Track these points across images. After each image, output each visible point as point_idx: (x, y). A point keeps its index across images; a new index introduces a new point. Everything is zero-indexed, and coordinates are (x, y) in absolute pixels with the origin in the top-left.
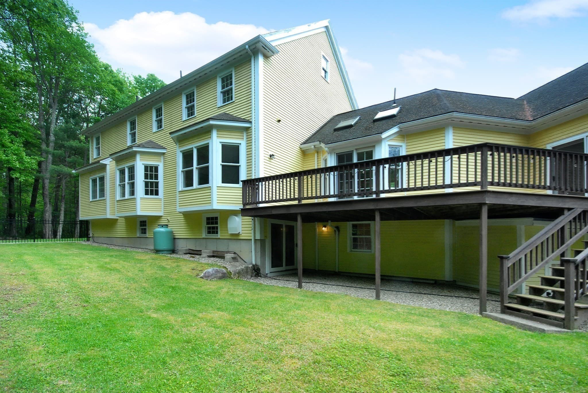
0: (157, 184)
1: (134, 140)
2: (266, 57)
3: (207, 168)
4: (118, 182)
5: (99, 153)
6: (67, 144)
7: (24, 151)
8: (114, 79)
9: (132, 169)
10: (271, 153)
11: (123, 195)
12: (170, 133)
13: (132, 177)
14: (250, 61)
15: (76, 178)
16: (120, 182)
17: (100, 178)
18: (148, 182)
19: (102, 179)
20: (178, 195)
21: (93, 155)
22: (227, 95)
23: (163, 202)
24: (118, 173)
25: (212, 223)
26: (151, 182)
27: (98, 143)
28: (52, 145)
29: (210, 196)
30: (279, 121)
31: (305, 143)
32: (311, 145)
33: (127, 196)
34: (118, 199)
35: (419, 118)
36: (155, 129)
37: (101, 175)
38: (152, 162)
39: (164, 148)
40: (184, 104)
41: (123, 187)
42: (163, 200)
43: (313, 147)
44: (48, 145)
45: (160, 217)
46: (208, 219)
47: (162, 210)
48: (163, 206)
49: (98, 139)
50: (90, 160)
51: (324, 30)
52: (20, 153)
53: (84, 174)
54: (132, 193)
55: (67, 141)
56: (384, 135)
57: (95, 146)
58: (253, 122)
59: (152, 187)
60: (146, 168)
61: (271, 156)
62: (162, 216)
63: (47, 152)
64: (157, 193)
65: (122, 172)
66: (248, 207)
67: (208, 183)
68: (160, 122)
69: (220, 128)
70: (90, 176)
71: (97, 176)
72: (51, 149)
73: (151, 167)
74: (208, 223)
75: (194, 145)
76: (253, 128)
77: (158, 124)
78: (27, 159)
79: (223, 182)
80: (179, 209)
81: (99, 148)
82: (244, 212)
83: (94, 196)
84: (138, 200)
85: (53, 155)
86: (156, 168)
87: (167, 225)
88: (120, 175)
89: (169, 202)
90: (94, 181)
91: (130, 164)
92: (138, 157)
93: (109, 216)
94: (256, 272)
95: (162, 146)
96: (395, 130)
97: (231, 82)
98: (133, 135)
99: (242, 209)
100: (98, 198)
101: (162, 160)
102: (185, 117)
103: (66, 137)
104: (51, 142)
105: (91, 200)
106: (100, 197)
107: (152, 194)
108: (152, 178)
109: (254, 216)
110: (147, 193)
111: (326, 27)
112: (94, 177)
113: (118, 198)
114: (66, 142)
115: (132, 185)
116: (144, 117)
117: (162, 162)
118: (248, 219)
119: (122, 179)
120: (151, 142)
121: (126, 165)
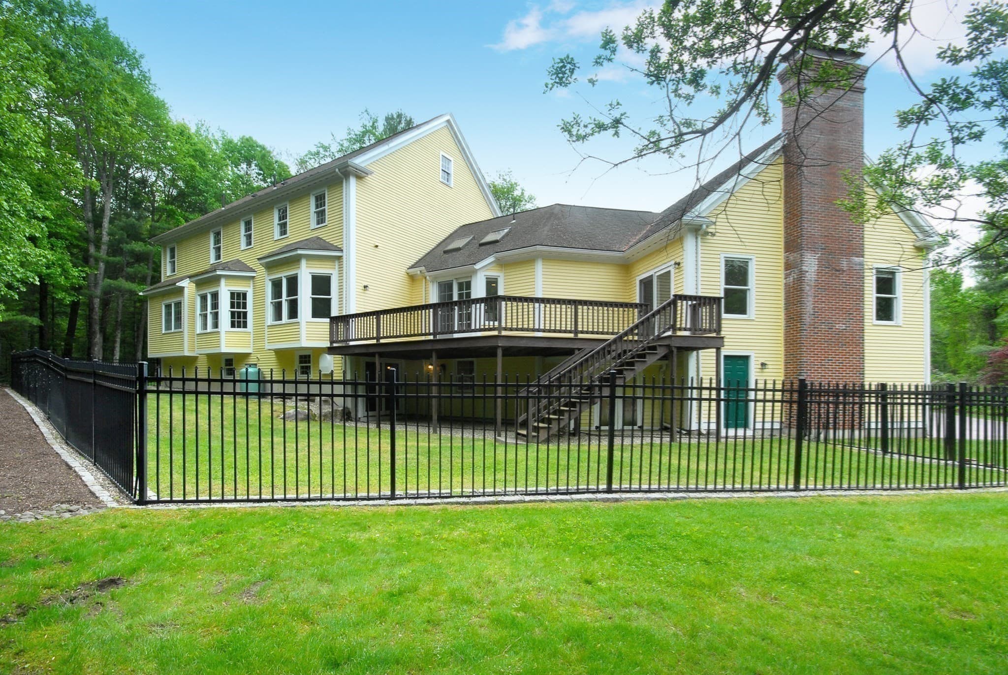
0: (245, 314)
1: (218, 257)
2: (359, 177)
3: (296, 300)
4: (198, 312)
5: (174, 269)
6: (127, 247)
7: (71, 261)
8: (194, 148)
9: (215, 296)
10: (366, 284)
11: (205, 326)
12: (259, 259)
13: (215, 306)
14: (342, 182)
15: (143, 301)
16: (202, 311)
17: (175, 304)
18: (234, 312)
19: (178, 305)
20: (266, 330)
21: (166, 271)
22: (321, 217)
23: (252, 336)
24: (198, 300)
25: (305, 362)
26: (238, 312)
27: (173, 257)
28: (104, 247)
29: (298, 333)
30: (377, 246)
31: (412, 267)
32: (417, 271)
33: (210, 329)
34: (198, 332)
35: (511, 248)
36: (243, 246)
37: (177, 300)
38: (239, 288)
39: (254, 271)
40: (276, 221)
41: (205, 317)
42: (252, 333)
43: (419, 272)
44: (98, 248)
45: (248, 355)
46: (301, 357)
47: (252, 346)
48: (252, 341)
49: (172, 251)
50: (162, 278)
51: (445, 124)
52: (64, 264)
53: (154, 297)
54: (216, 325)
55: (127, 243)
56: (478, 266)
57: (168, 259)
58: (345, 251)
59: (239, 317)
60: (232, 294)
61: (365, 287)
62: (250, 353)
63: (97, 260)
64: (245, 326)
65: (204, 298)
66: (335, 345)
67: (296, 317)
68: (249, 237)
69: (309, 257)
70: (163, 300)
71: (172, 301)
72: (103, 254)
73: (239, 294)
74: (301, 362)
75: (283, 274)
76: (344, 257)
77: (247, 239)
78: (75, 272)
79: (313, 317)
80: (267, 347)
81: (174, 262)
82: (331, 350)
83: (168, 327)
84: (223, 335)
85: (107, 263)
86: (245, 295)
87: (256, 365)
88: (201, 302)
89: (258, 337)
90: (168, 307)
91: (213, 290)
92: (223, 282)
93: (187, 353)
94: (347, 416)
95: (251, 268)
96: (491, 259)
97: (324, 202)
98: (218, 250)
99: (328, 348)
100: (173, 330)
101: (252, 285)
102: (277, 236)
103: (125, 237)
104: (104, 243)
105: (164, 332)
106: (175, 328)
107: (239, 327)
108: (238, 307)
109: (345, 355)
110: (233, 326)
111: (448, 121)
112: (167, 302)
113: (199, 330)
114: (125, 245)
115: (216, 316)
116: (231, 229)
117: (252, 287)
118: (339, 358)
119: (204, 307)
120: (238, 261)
121: (208, 291)
